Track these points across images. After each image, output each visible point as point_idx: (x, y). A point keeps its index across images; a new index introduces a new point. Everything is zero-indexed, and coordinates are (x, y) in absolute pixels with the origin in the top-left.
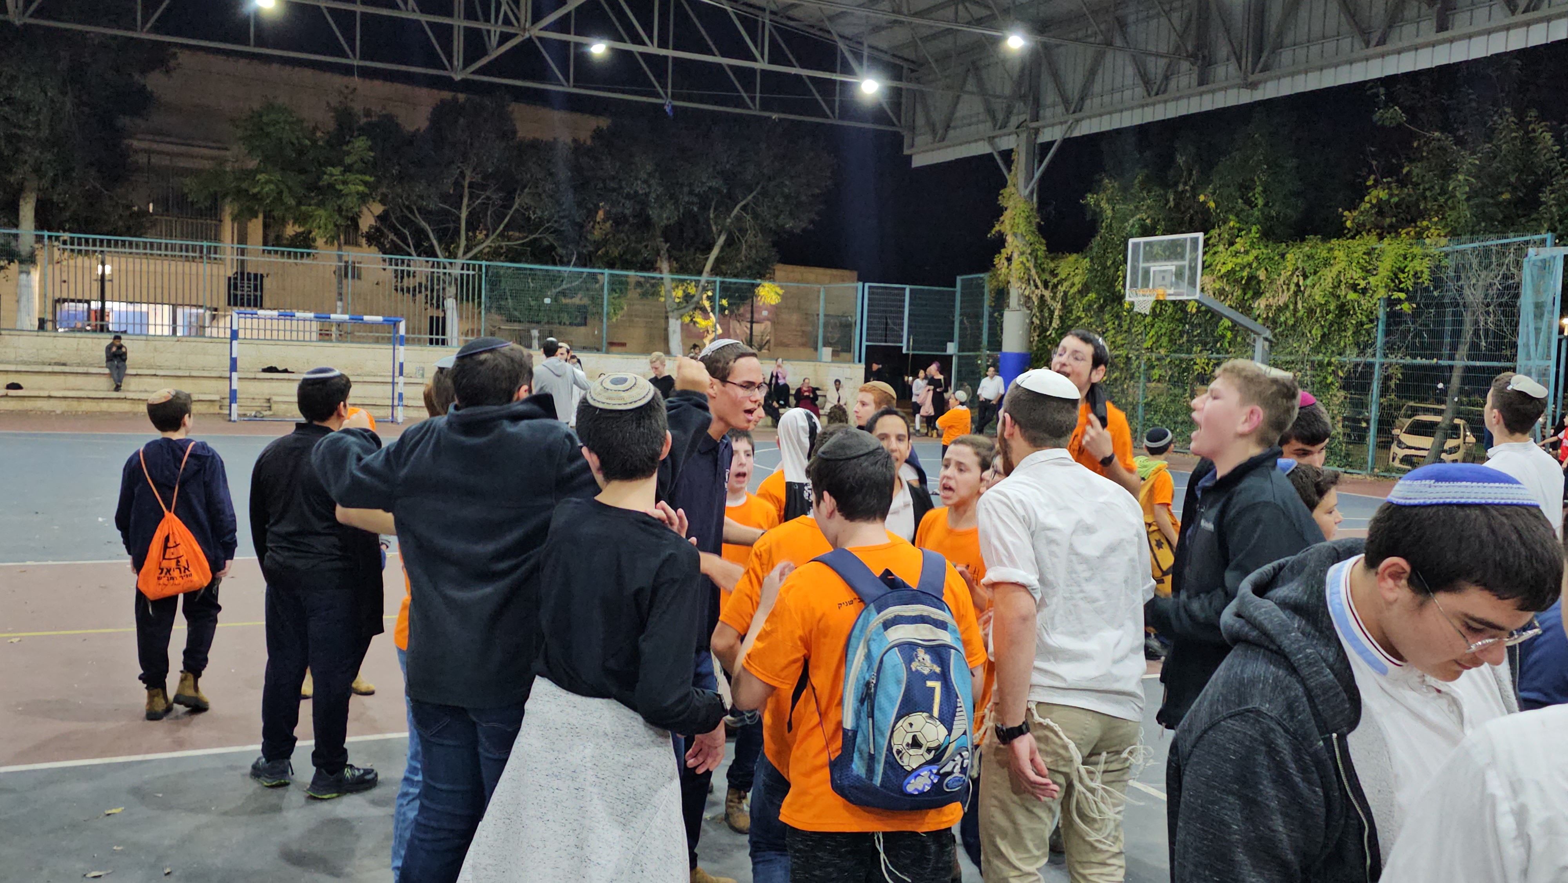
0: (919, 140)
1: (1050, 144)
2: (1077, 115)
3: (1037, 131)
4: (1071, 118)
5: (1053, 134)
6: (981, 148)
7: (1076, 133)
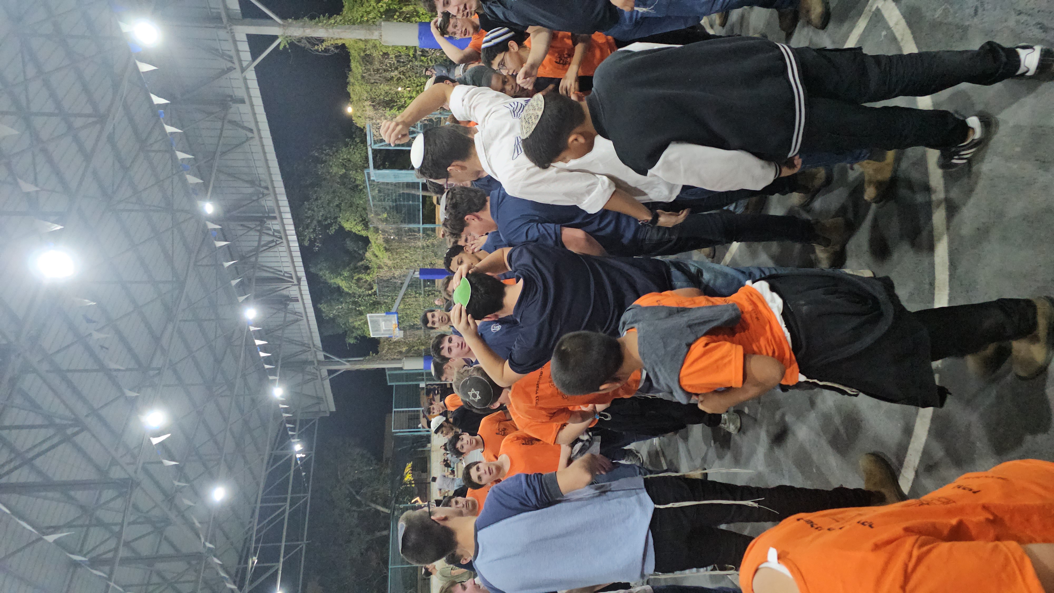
0: (323, 409)
1: (326, 357)
2: (311, 346)
3: (319, 362)
4: (313, 349)
5: (321, 356)
6: (327, 384)
7: (321, 346)
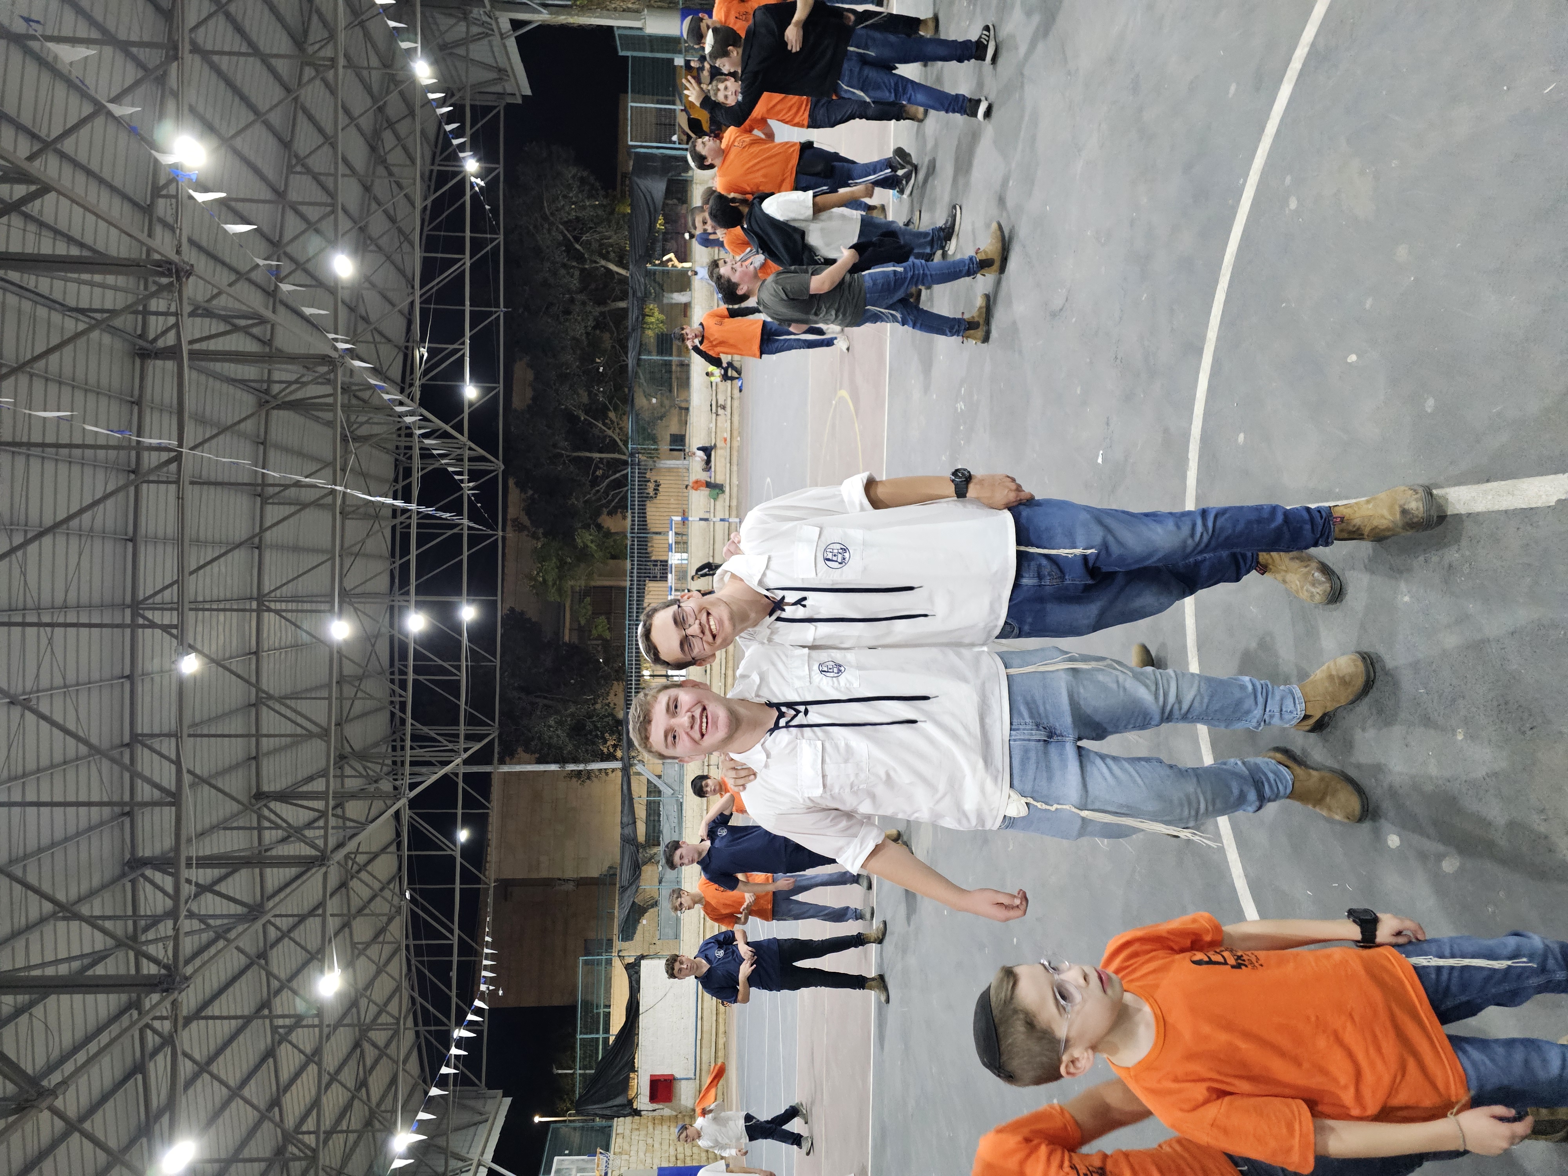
0: (509, 90)
6: (512, 45)
